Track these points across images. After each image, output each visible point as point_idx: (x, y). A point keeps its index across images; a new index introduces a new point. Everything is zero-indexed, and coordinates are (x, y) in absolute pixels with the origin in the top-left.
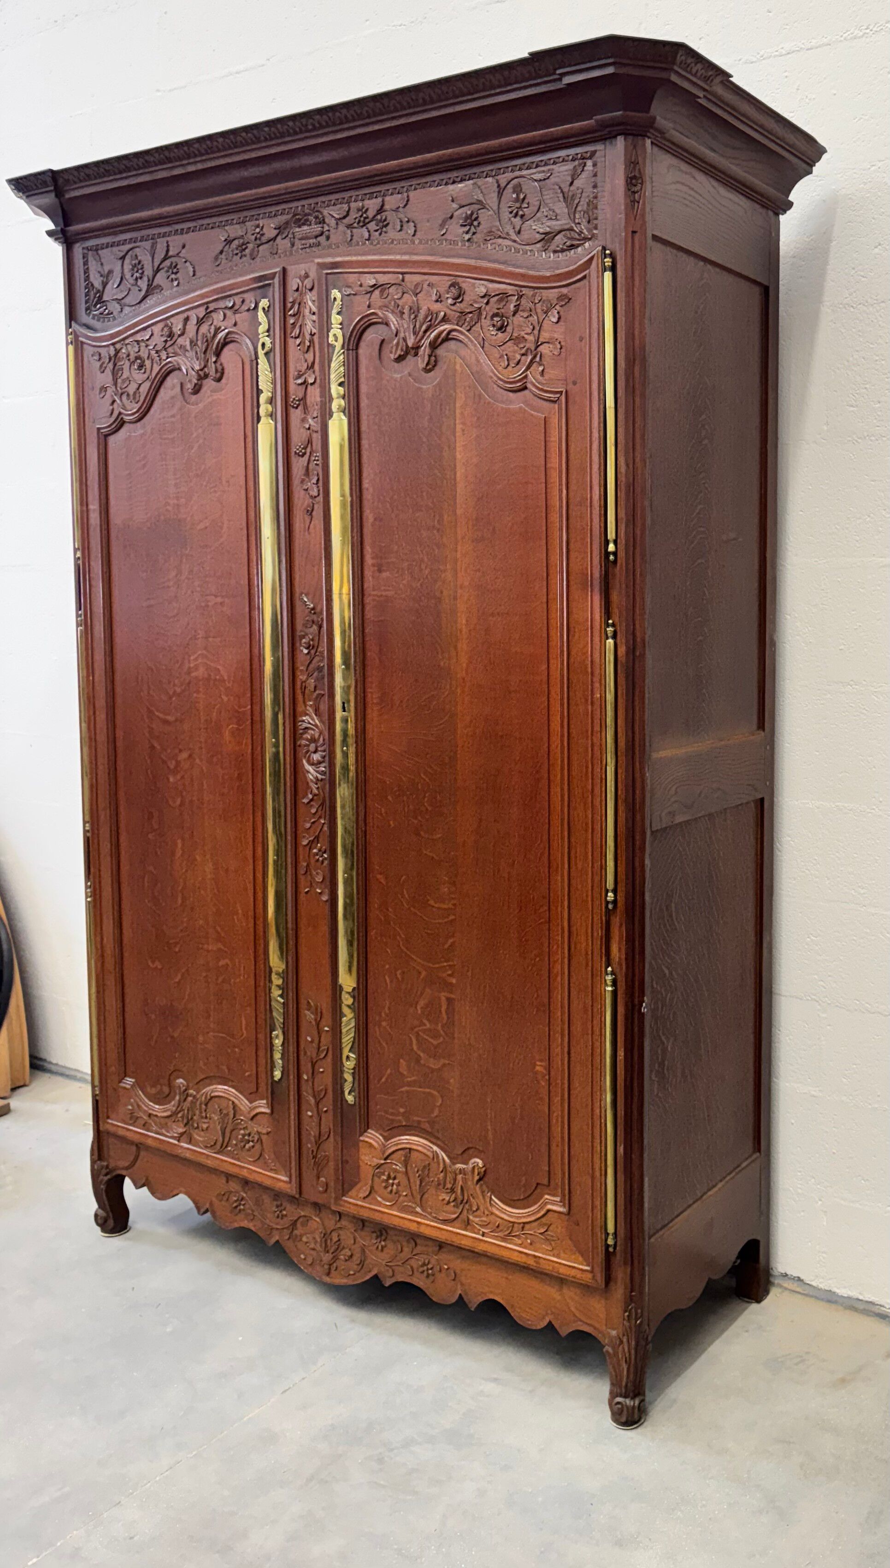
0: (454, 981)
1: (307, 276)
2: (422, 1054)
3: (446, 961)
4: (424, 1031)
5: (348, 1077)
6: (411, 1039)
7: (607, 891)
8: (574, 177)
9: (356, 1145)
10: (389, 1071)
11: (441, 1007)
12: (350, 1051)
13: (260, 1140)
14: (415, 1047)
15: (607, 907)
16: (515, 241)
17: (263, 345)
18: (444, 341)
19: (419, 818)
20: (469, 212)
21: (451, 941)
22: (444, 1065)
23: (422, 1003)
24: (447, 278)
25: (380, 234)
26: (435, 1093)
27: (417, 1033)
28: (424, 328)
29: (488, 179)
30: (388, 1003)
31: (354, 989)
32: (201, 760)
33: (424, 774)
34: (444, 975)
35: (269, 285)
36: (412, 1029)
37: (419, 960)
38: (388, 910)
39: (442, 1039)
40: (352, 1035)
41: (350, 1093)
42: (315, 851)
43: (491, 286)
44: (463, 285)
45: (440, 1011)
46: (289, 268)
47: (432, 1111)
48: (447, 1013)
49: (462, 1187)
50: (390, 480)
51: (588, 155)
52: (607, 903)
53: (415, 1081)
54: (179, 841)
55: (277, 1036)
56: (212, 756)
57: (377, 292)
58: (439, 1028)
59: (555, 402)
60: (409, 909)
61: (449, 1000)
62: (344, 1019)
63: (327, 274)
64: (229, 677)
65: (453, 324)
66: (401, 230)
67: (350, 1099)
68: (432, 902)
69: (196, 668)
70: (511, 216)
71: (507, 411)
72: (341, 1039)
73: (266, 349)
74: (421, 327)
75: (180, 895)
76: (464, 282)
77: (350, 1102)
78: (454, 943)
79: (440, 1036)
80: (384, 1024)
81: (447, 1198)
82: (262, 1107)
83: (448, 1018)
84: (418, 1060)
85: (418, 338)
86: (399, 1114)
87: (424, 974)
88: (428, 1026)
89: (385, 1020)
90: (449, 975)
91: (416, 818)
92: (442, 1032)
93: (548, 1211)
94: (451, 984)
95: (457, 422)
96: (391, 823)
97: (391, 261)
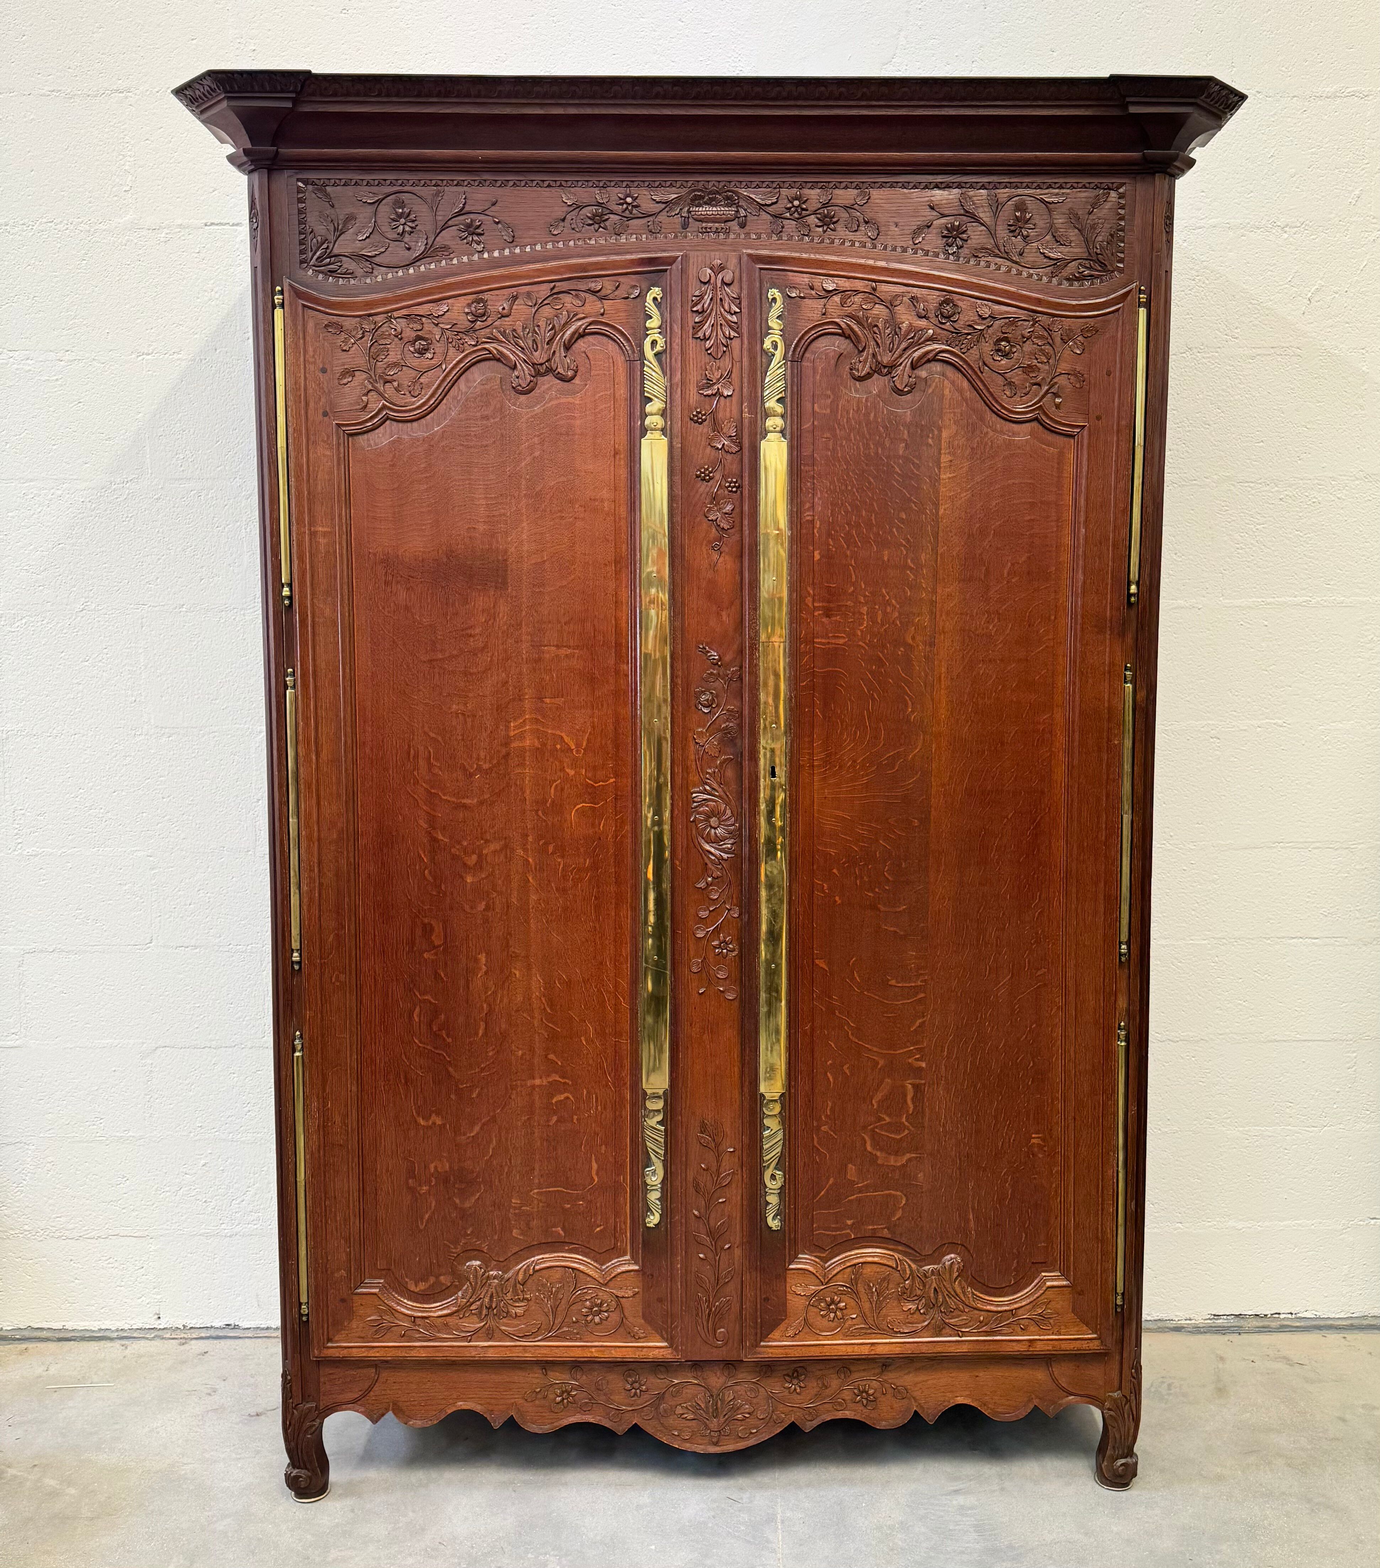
0: (924, 1065)
1: (722, 268)
2: (878, 1154)
3: (914, 1044)
4: (881, 1127)
5: (773, 1199)
6: (863, 1139)
7: (1120, 943)
8: (1095, 204)
9: (782, 1275)
10: (831, 1181)
11: (906, 1096)
12: (775, 1168)
13: (619, 1306)
14: (869, 1148)
15: (1120, 959)
16: (1016, 263)
17: (654, 343)
18: (929, 361)
19: (877, 890)
20: (957, 223)
21: (920, 1021)
22: (910, 1160)
23: (879, 1096)
24: (937, 293)
25: (825, 232)
26: (899, 1193)
27: (873, 1130)
28: (904, 345)
29: (981, 191)
30: (830, 1104)
31: (783, 1095)
32: (525, 850)
33: (884, 840)
34: (910, 1061)
35: (666, 270)
36: (864, 1128)
37: (875, 1049)
38: (830, 997)
39: (906, 1132)
40: (779, 1149)
41: (774, 1219)
42: (715, 943)
43: (997, 307)
44: (960, 303)
45: (906, 1101)
46: (691, 254)
47: (893, 1214)
48: (913, 1103)
49: (935, 1289)
50: (847, 512)
51: (1115, 185)
52: (1121, 955)
53: (867, 1186)
54: (483, 958)
55: (654, 1173)
56: (546, 844)
57: (837, 299)
58: (904, 1120)
59: (1073, 436)
60: (862, 992)
61: (916, 1087)
62: (766, 1133)
63: (761, 269)
64: (578, 745)
65: (943, 344)
66: (856, 231)
67: (774, 1223)
68: (893, 982)
69: (521, 737)
70: (1011, 234)
71: (1009, 444)
72: (761, 1157)
73: (658, 348)
74: (899, 344)
75: (482, 1025)
76: (959, 300)
77: (774, 1228)
78: (924, 1022)
79: (905, 1127)
80: (824, 1128)
81: (914, 1307)
82: (625, 1264)
83: (915, 1107)
84: (874, 1159)
85: (895, 356)
86: (846, 1226)
87: (881, 1063)
88: (888, 1119)
89: (826, 1123)
90: (917, 1060)
91: (873, 891)
92: (906, 1123)
93: (1049, 1287)
94: (920, 1069)
95: (943, 452)
96: (837, 898)
97: (861, 265)
